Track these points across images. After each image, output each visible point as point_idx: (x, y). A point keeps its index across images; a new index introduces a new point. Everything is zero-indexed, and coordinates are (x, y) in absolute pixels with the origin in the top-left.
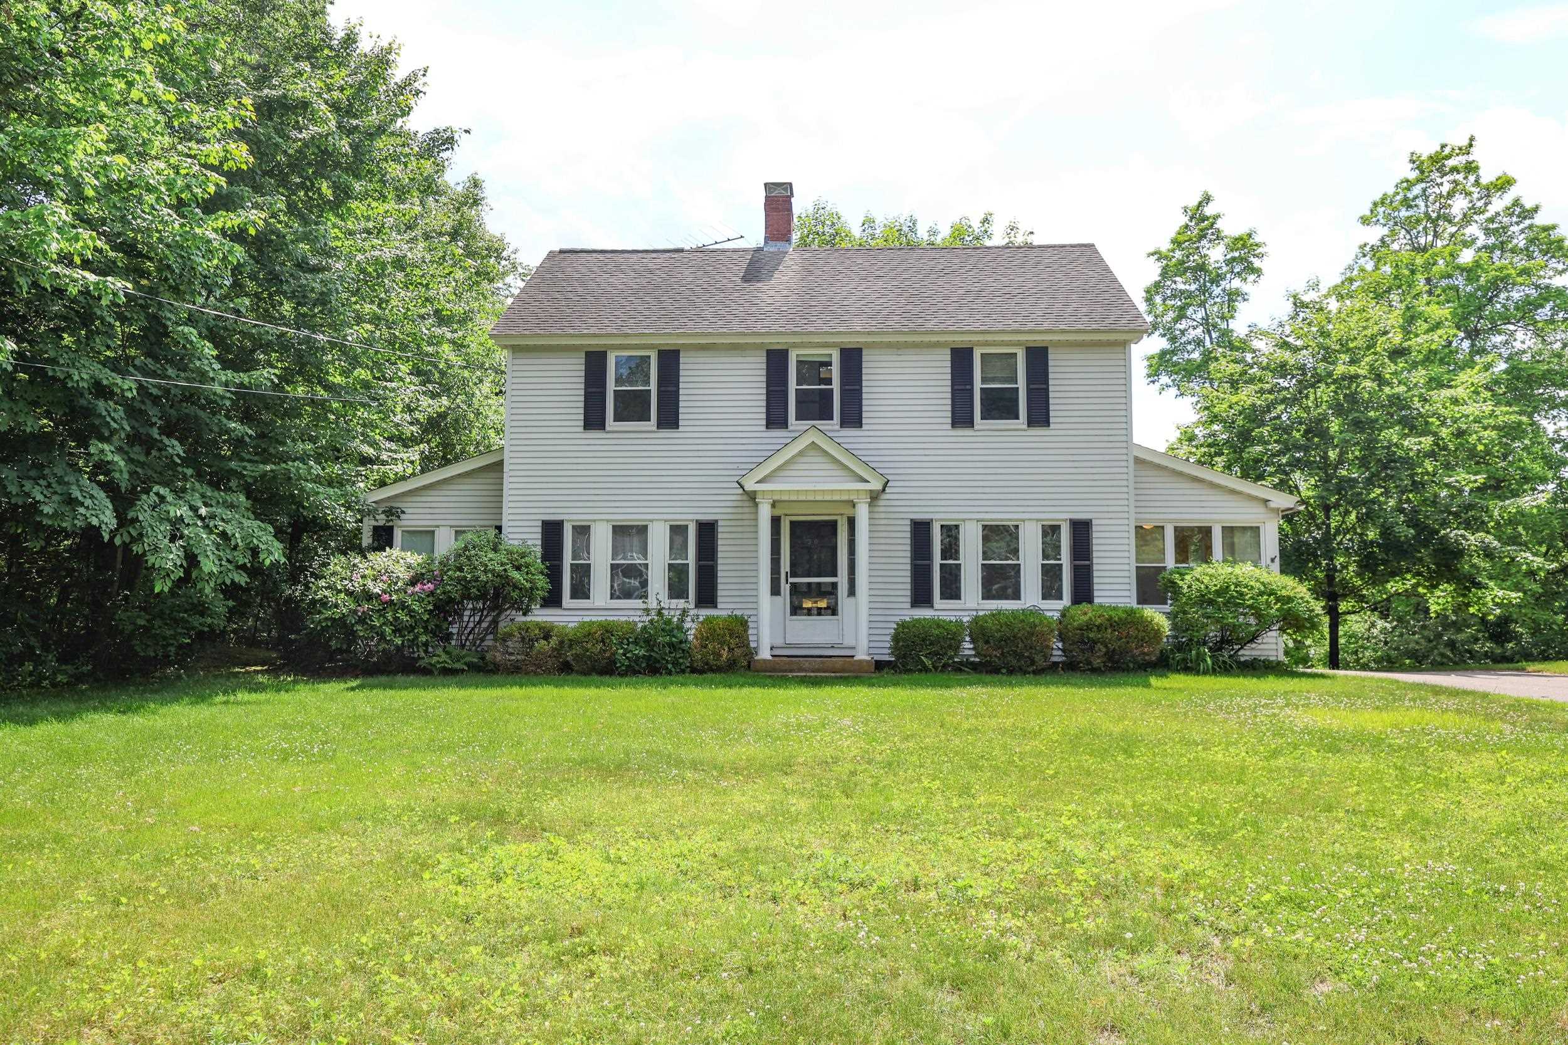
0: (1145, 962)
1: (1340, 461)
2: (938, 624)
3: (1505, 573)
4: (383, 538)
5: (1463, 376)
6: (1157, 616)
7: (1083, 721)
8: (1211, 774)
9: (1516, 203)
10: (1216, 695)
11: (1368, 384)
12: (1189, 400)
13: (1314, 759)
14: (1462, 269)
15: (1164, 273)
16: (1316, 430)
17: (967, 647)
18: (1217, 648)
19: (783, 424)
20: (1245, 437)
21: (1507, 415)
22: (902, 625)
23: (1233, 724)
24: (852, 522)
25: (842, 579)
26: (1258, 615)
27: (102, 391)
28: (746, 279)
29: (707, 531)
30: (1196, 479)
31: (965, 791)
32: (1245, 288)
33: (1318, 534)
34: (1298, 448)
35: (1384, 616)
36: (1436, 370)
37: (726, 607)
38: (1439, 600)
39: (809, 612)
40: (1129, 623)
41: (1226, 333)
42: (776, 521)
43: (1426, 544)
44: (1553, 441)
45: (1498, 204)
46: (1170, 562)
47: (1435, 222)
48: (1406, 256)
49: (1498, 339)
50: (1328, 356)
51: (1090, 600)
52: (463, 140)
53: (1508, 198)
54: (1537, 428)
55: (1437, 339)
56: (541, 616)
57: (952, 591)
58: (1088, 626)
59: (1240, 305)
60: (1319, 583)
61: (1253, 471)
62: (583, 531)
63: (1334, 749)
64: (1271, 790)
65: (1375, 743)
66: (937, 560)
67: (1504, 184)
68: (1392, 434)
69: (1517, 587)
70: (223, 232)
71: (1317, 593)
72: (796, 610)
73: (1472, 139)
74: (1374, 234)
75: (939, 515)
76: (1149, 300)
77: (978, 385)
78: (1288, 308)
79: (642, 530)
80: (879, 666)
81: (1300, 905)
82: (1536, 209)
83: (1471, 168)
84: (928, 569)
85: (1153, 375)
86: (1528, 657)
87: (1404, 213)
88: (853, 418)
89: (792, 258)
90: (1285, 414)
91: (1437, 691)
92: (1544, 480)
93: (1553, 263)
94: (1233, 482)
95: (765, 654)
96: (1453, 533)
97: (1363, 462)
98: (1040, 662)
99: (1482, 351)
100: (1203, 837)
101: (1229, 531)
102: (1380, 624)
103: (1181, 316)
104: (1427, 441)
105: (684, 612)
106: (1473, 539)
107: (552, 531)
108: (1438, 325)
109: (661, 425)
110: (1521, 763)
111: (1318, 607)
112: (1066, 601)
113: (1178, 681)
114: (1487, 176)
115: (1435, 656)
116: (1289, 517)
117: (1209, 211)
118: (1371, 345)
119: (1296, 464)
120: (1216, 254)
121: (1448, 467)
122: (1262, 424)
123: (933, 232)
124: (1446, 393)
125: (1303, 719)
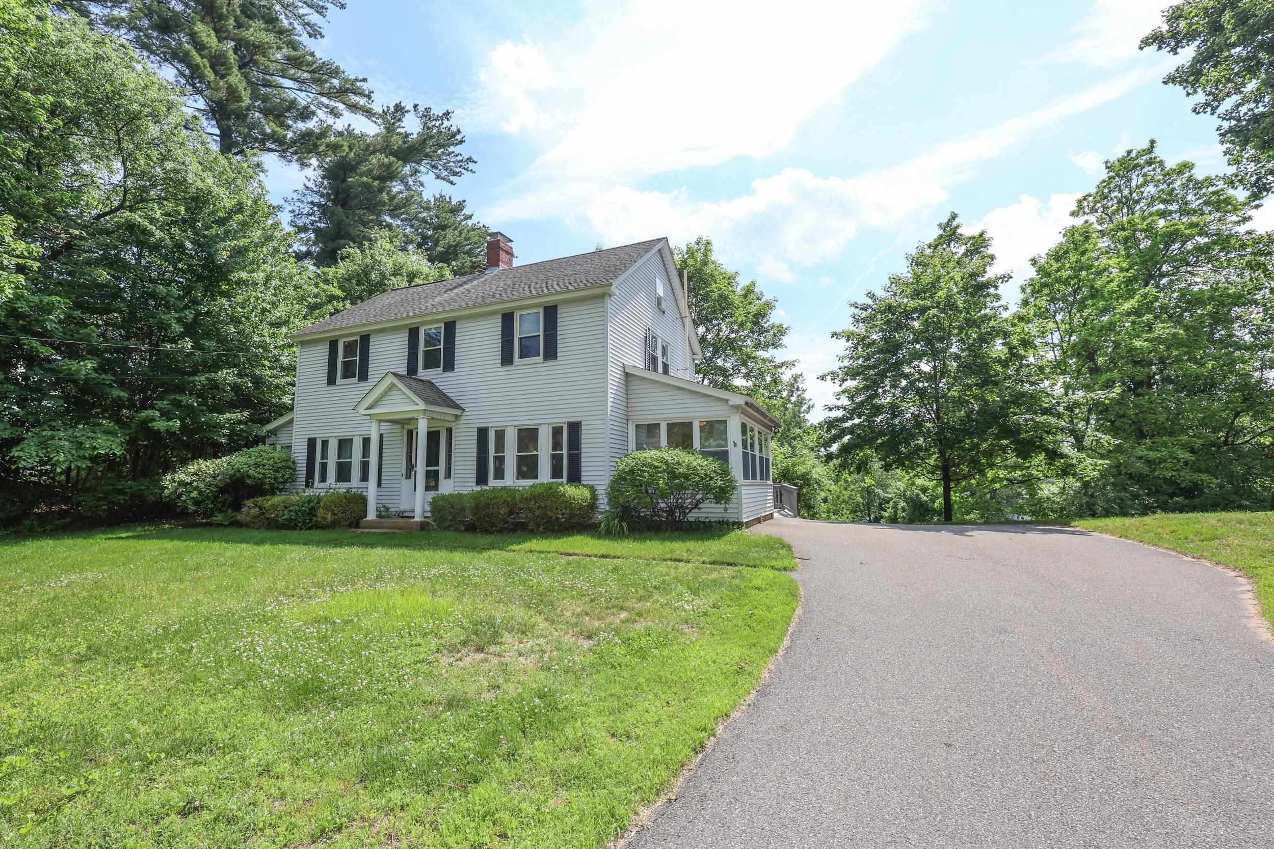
19: (416, 372)
25: (442, 467)
28: (449, 290)
42: (410, 433)
51: (579, 478)
57: (499, 474)
62: (326, 443)
66: (492, 454)
73: (1152, 142)
75: (493, 423)
77: (517, 335)
79: (351, 441)
84: (487, 458)
88: (450, 365)
107: (311, 445)
109: (359, 379)
112: (564, 479)
114: (1171, 165)
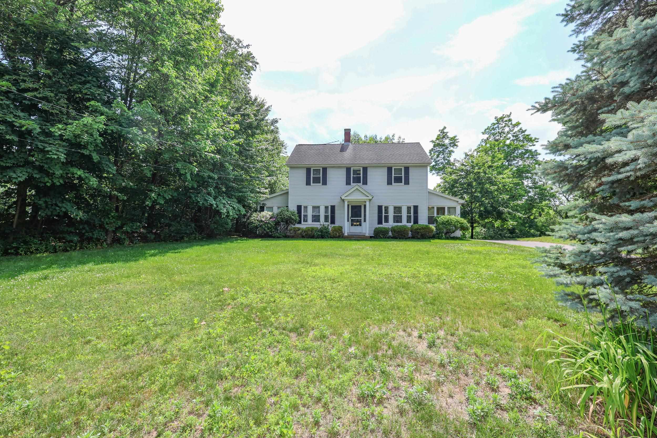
0: (435, 285)
1: (475, 192)
2: (384, 228)
3: (514, 218)
4: (262, 209)
5: (506, 171)
6: (433, 227)
7: (418, 248)
8: (445, 258)
9: (521, 129)
10: (445, 244)
11: (482, 174)
12: (439, 177)
13: (467, 255)
14: (507, 145)
15: (434, 146)
16: (470, 184)
17: (390, 234)
18: (446, 234)
19: (350, 184)
20: (453, 186)
21: (516, 180)
22: (376, 228)
23: (450, 249)
24: (365, 206)
25: (362, 218)
26: (455, 227)
27: (210, 177)
28: (341, 151)
29: (333, 208)
30: (442, 196)
31: (396, 260)
32: (454, 150)
33: (469, 209)
34: (465, 189)
35: (484, 228)
36: (500, 170)
37: (337, 224)
38: (497, 224)
39: (355, 225)
40: (426, 228)
41: (449, 161)
42: (348, 205)
43: (495, 211)
44: (527, 187)
45: (516, 129)
46: (435, 215)
47: (500, 134)
48: (493, 142)
49: (515, 162)
50: (473, 167)
51: (417, 223)
52: (280, 121)
53: (519, 128)
54: (523, 183)
55: (500, 163)
56: (297, 226)
57: (387, 221)
58: (417, 229)
59: (452, 154)
60: (469, 220)
61: (455, 194)
62: (306, 207)
63: (471, 254)
64: (458, 261)
65: (480, 253)
66: (384, 214)
67: (518, 124)
68: (487, 186)
69: (516, 221)
70: (234, 143)
71: (468, 222)
72: (352, 225)
73: (511, 113)
74: (486, 136)
75: (384, 205)
76: (430, 152)
77: (393, 175)
78: (464, 156)
79: (319, 207)
80: (371, 237)
81: (463, 278)
82: (526, 131)
83: (510, 120)
84: (382, 216)
85: (431, 170)
86: (519, 237)
87: (493, 131)
88: (365, 183)
89: (351, 146)
90: (463, 181)
91: (495, 243)
92: (524, 196)
93: (529, 144)
94: (450, 197)
95: (346, 234)
96: (501, 208)
97: (481, 192)
98: (406, 237)
99: (511, 165)
100: (445, 268)
101: (449, 208)
102: (483, 229)
103: (438, 156)
104: (496, 187)
105: (328, 225)
106: (506, 210)
107: (299, 207)
108: (500, 159)
109: (323, 184)
110: (510, 257)
111: (469, 225)
112: (412, 223)
113: (437, 241)
114: (514, 122)
115: (496, 237)
116: (463, 205)
117: (445, 131)
118: (484, 164)
119: (465, 192)
120: (447, 141)
121: (501, 194)
122: (457, 183)
123: (381, 139)
124: (501, 176)
125: (464, 248)
